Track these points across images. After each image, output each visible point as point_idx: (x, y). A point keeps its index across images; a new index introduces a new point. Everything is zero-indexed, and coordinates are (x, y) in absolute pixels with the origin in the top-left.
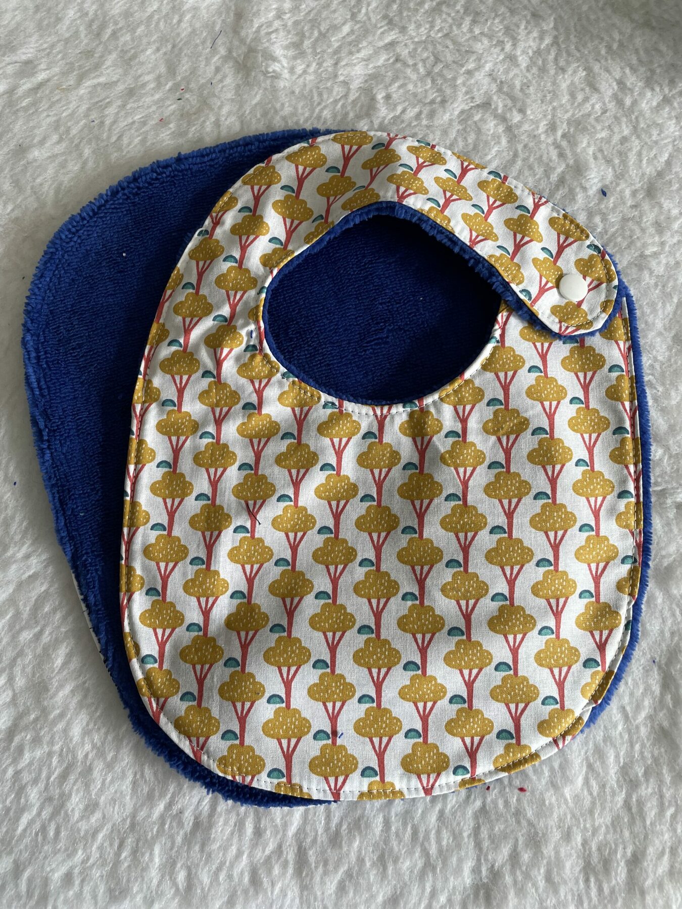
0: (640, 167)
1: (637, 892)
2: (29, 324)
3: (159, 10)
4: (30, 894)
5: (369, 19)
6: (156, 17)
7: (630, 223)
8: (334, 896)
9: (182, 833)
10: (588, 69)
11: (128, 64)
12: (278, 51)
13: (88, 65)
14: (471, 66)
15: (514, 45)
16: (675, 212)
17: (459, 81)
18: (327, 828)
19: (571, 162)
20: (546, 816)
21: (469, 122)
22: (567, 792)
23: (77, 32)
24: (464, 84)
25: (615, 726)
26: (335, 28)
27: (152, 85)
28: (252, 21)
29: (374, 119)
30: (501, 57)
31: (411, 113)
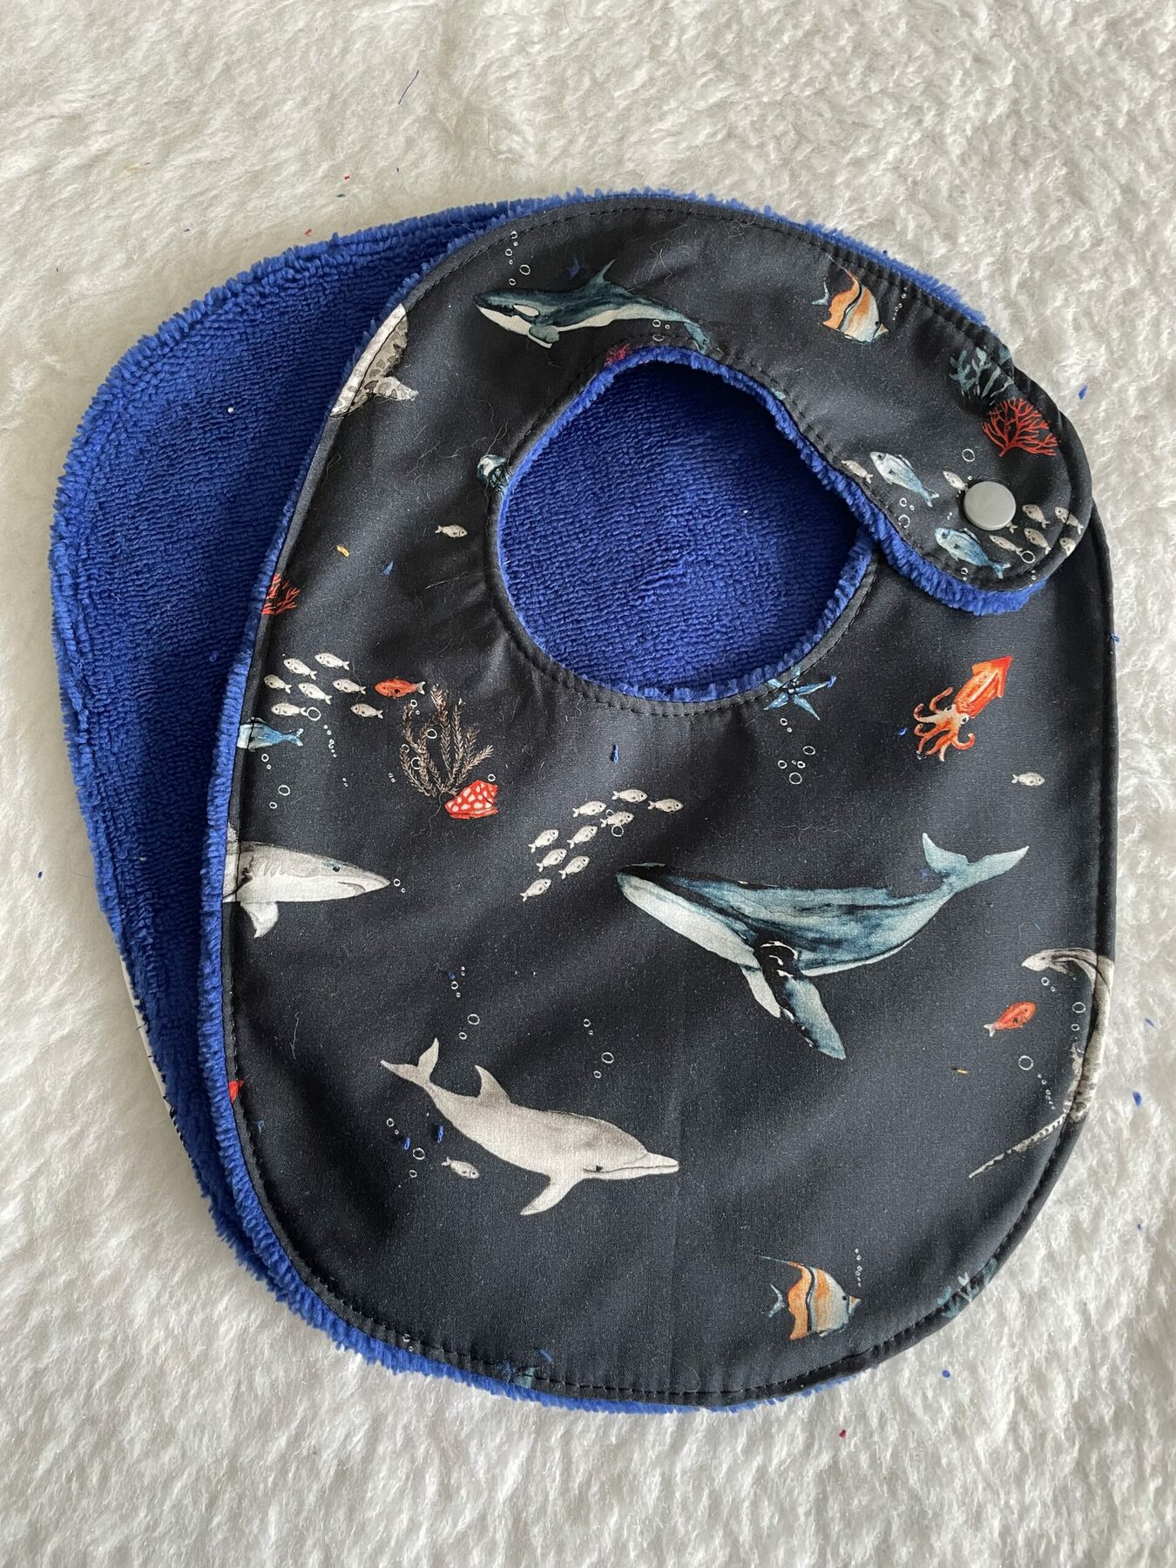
0: (1157, 347)
3: (307, 30)
5: (683, 59)
6: (303, 41)
9: (315, 1487)
11: (251, 128)
12: (518, 111)
14: (863, 151)
15: (941, 115)
17: (840, 179)
18: (564, 1490)
22: (980, 1445)
23: (161, 65)
24: (847, 184)
25: (1068, 1336)
26: (622, 73)
27: (293, 168)
28: (473, 55)
30: (916, 136)
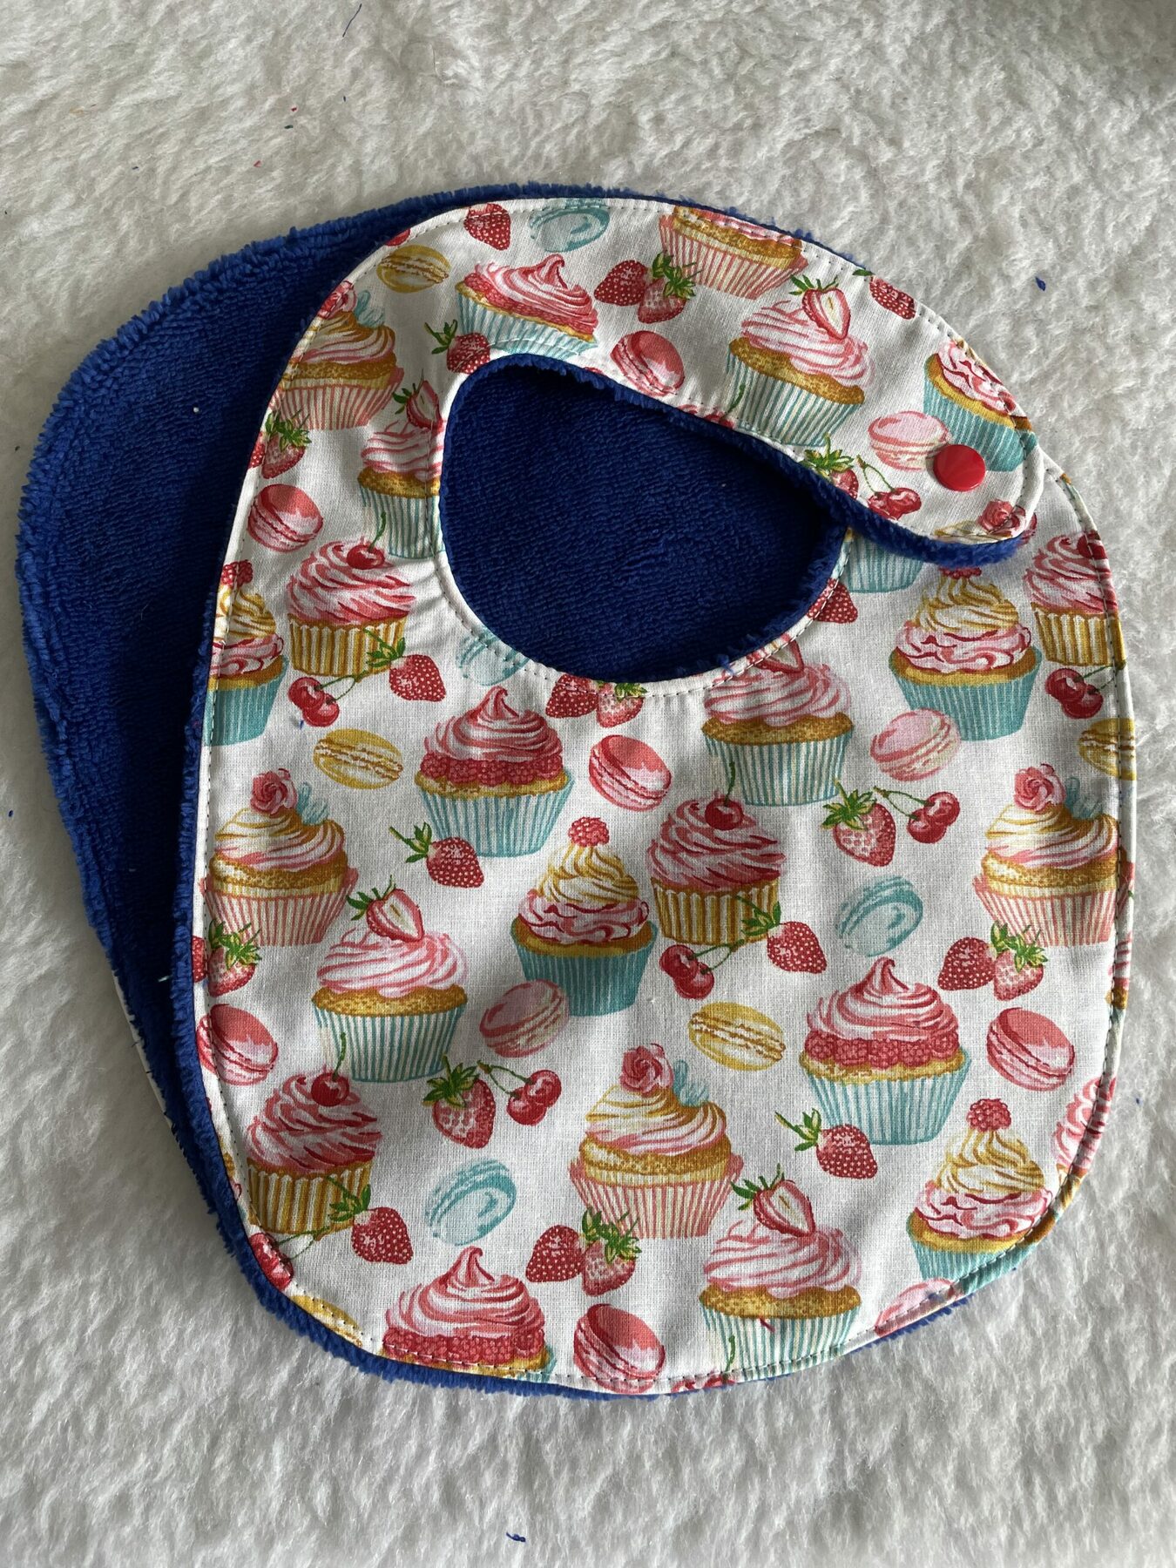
1: (1115, 1501)
2: (29, 537)
4: (54, 1533)
7: (1088, 338)
8: (589, 1521)
10: (1009, 68)
13: (124, 69)
16: (1164, 317)
19: (982, 231)
20: (954, 1373)
21: (803, 162)
29: (634, 157)
31: (701, 146)
